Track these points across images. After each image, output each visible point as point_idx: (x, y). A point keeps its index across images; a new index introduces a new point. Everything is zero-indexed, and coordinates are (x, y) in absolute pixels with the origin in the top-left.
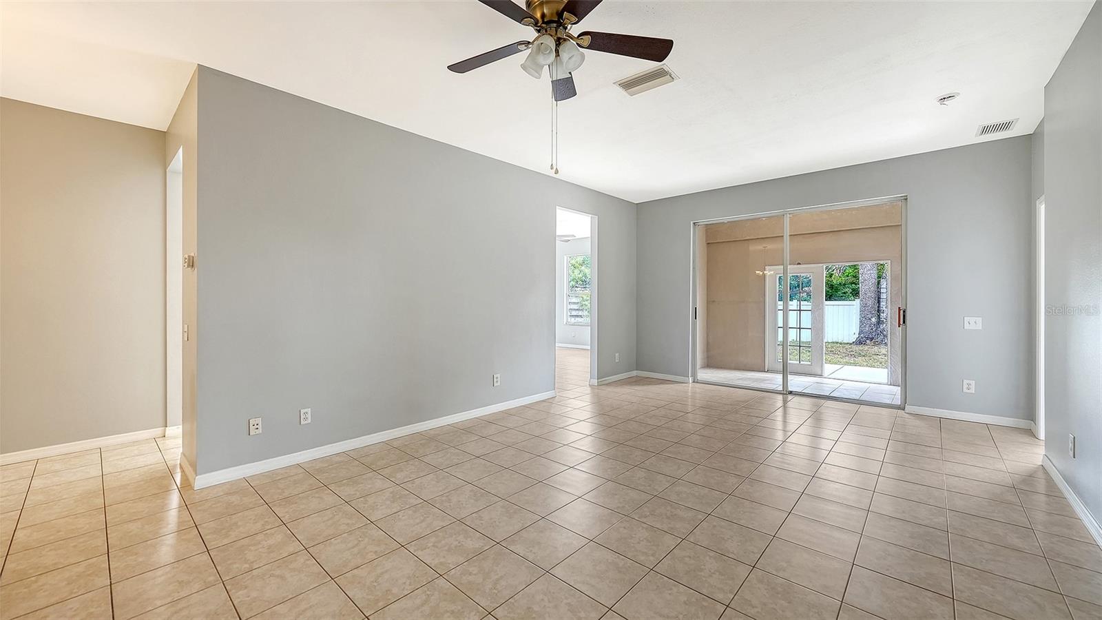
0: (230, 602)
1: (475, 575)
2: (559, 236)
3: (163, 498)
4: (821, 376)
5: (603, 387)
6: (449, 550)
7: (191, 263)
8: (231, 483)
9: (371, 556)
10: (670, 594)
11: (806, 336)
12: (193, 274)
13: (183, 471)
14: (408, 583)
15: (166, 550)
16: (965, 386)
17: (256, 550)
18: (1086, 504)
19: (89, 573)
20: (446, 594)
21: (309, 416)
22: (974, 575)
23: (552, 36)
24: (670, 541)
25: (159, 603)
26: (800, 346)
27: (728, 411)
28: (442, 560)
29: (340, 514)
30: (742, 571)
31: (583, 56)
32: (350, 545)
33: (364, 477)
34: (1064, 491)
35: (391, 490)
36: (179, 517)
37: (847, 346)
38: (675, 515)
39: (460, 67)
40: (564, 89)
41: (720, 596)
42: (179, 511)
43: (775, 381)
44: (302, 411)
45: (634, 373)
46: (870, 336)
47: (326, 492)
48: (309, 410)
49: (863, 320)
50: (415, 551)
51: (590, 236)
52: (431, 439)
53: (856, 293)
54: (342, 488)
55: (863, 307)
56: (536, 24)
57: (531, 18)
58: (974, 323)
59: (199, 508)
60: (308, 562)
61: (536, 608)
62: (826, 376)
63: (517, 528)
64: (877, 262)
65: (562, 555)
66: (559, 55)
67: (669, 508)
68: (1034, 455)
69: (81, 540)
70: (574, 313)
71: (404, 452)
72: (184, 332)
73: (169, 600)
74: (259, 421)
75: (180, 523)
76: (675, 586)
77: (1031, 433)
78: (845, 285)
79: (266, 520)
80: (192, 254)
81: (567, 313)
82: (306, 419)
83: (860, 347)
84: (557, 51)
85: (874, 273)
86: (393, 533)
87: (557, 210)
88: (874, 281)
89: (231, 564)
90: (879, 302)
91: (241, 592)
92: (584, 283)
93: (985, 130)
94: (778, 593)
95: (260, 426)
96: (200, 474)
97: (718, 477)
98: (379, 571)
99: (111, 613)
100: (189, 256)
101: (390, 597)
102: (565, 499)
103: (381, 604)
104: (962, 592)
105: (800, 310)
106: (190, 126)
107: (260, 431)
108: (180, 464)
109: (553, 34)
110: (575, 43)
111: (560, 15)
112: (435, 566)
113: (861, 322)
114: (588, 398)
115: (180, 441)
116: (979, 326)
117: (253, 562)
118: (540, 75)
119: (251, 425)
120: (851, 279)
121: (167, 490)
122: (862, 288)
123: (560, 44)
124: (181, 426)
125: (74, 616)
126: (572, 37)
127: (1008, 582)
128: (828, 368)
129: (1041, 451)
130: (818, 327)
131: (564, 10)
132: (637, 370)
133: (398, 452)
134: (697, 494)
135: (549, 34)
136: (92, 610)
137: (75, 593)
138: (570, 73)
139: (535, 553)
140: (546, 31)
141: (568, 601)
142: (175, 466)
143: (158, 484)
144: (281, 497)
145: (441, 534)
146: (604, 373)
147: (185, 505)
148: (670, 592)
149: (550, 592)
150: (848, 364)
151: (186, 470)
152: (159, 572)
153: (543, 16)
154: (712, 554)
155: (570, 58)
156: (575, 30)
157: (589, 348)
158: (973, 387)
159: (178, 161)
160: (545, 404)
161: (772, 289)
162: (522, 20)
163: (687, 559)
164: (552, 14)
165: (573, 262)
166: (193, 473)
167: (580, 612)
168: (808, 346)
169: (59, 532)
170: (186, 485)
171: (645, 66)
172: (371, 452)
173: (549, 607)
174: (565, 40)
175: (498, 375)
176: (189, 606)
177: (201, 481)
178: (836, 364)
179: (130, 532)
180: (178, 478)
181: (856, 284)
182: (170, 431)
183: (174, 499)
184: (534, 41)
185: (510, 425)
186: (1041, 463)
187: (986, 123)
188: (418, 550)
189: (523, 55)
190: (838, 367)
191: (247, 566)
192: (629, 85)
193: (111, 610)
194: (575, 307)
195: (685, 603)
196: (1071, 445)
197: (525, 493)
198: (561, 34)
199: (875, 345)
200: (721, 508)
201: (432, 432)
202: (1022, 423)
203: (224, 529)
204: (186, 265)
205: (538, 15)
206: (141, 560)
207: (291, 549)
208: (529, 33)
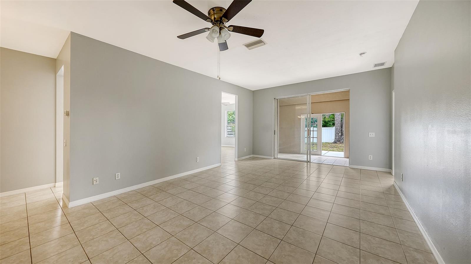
0: (84, 252)
1: (187, 235)
2: (222, 103)
3: (55, 212)
4: (321, 155)
5: (240, 161)
6: (176, 226)
7: (67, 114)
8: (85, 205)
9: (144, 230)
10: (261, 237)
11: (315, 140)
12: (68, 119)
13: (63, 201)
14: (159, 240)
15: (56, 233)
16: (369, 157)
17: (96, 231)
18: (406, 197)
19: (20, 244)
20: (175, 243)
21: (119, 176)
22: (368, 224)
23: (218, 26)
24: (262, 218)
25: (52, 255)
26: (313, 144)
27: (286, 169)
28: (173, 230)
29: (132, 215)
30: (288, 227)
31: (230, 35)
32: (136, 226)
33: (143, 199)
34: (400, 193)
35: (153, 204)
36: (62, 219)
37: (330, 144)
38: (265, 208)
39: (182, 37)
40: (224, 46)
41: (279, 237)
42: (62, 217)
43: (304, 158)
44: (116, 174)
45: (252, 156)
46: (339, 140)
47: (126, 206)
48: (119, 174)
49: (336, 134)
50: (163, 227)
51: (235, 103)
52: (170, 184)
53: (334, 124)
54: (133, 204)
55: (336, 129)
56: (212, 22)
57: (210, 19)
58: (372, 135)
59: (71, 215)
60: (118, 234)
61: (210, 246)
62: (322, 155)
63: (204, 216)
64: (341, 113)
65: (221, 225)
66: (221, 34)
67: (262, 206)
68: (391, 181)
69: (17, 231)
70: (229, 133)
71: (159, 189)
72: (64, 143)
73: (57, 253)
74: (98, 178)
75: (62, 222)
76: (263, 234)
77: (390, 173)
78: (330, 121)
79: (100, 219)
80: (68, 110)
81: (226, 133)
82: (118, 177)
83: (335, 144)
84: (220, 32)
85: (340, 117)
86: (154, 221)
87: (222, 93)
88: (340, 120)
89: (85, 237)
90: (342, 128)
91: (89, 248)
92: (233, 121)
93: (376, 65)
94: (300, 234)
95: (98, 181)
96: (71, 202)
97: (281, 193)
98: (148, 236)
99: (31, 260)
100: (66, 111)
101: (152, 245)
102: (223, 204)
103: (148, 248)
104: (363, 230)
105: (313, 131)
106: (67, 56)
107: (98, 183)
108: (62, 198)
109: (219, 25)
110: (227, 29)
111: (221, 18)
112: (171, 233)
113: (335, 135)
114: (234, 165)
115: (62, 188)
116: (374, 136)
117: (94, 236)
118: (214, 41)
119: (94, 181)
120: (332, 119)
121: (56, 209)
122: (336, 122)
123: (221, 29)
124: (63, 182)
125: (13, 262)
126: (226, 27)
127: (379, 225)
128: (323, 152)
129: (393, 179)
130: (319, 137)
131: (223, 16)
132: (253, 154)
133: (157, 189)
134: (273, 200)
135: (217, 26)
136: (22, 259)
137: (14, 253)
138: (225, 41)
139: (210, 225)
140: (216, 24)
141: (222, 242)
142: (60, 199)
143: (52, 206)
144: (107, 209)
145: (173, 220)
146: (240, 156)
147: (64, 215)
148: (261, 236)
149: (216, 239)
150: (330, 150)
151: (65, 200)
152: (52, 242)
153: (215, 18)
154: (277, 222)
155: (225, 35)
156: (227, 24)
157: (234, 146)
158: (372, 157)
159: (62, 71)
160: (217, 168)
161: (303, 123)
162: (206, 20)
163: (268, 224)
164: (218, 18)
165: (229, 113)
166: (68, 201)
167: (227, 246)
168: (316, 144)
169: (6, 228)
170: (65, 206)
171: (254, 39)
172: (146, 190)
173: (215, 245)
174: (223, 28)
175: (199, 158)
176: (66, 255)
177: (71, 205)
178: (326, 151)
179: (39, 227)
180: (61, 204)
181: (334, 121)
182: (57, 184)
183: (59, 212)
184: (211, 28)
185: (203, 177)
186: (393, 184)
187: (376, 63)
188: (164, 227)
189: (207, 33)
190: (327, 151)
191: (91, 237)
192: (249, 46)
193: (31, 259)
194: (230, 130)
195: (266, 240)
196: (401, 177)
197: (208, 203)
198: (222, 26)
199: (340, 143)
200: (281, 205)
201: (171, 181)
202: (388, 170)
203: (81, 223)
204: (65, 115)
205: (213, 18)
206: (44, 238)
207: (111, 230)
208: (209, 25)
